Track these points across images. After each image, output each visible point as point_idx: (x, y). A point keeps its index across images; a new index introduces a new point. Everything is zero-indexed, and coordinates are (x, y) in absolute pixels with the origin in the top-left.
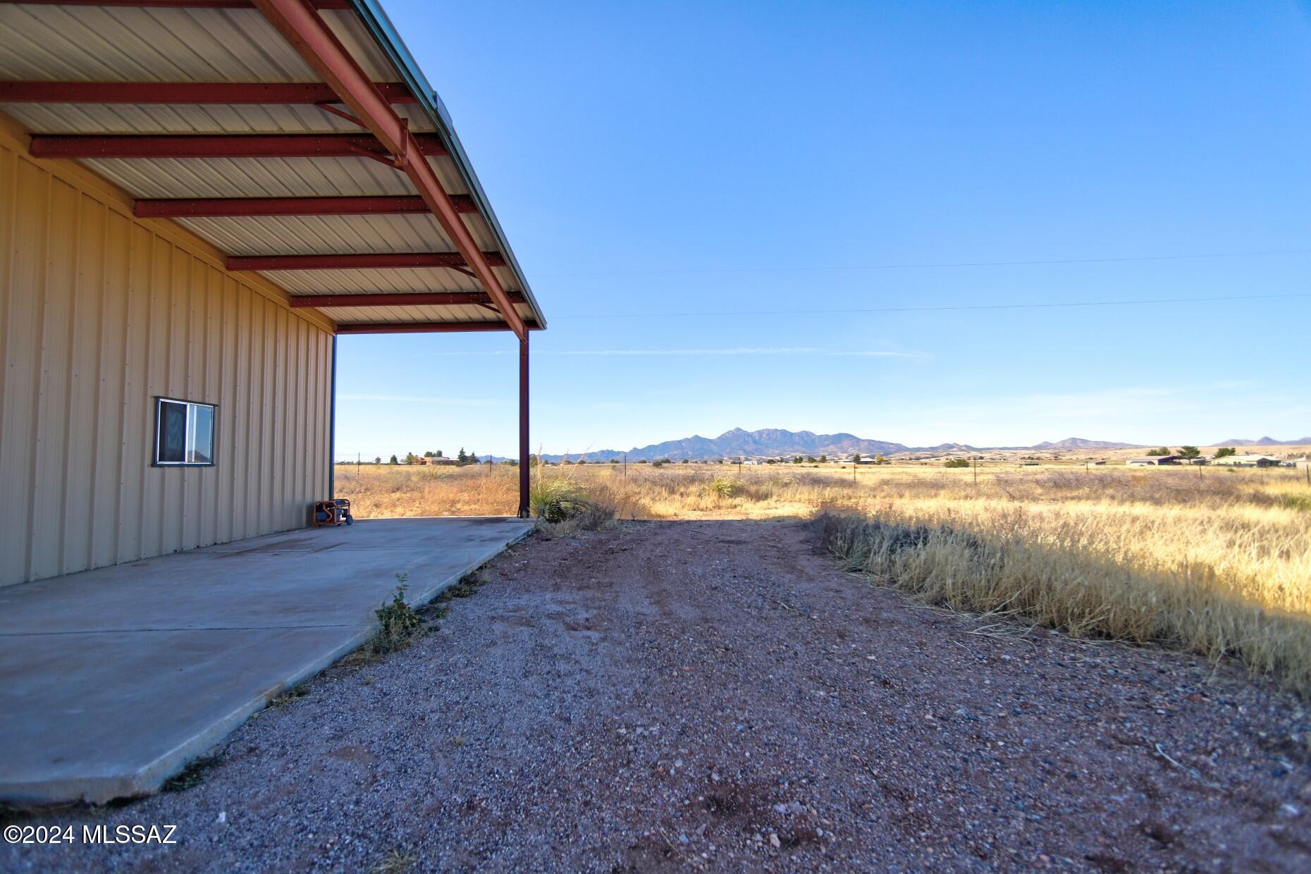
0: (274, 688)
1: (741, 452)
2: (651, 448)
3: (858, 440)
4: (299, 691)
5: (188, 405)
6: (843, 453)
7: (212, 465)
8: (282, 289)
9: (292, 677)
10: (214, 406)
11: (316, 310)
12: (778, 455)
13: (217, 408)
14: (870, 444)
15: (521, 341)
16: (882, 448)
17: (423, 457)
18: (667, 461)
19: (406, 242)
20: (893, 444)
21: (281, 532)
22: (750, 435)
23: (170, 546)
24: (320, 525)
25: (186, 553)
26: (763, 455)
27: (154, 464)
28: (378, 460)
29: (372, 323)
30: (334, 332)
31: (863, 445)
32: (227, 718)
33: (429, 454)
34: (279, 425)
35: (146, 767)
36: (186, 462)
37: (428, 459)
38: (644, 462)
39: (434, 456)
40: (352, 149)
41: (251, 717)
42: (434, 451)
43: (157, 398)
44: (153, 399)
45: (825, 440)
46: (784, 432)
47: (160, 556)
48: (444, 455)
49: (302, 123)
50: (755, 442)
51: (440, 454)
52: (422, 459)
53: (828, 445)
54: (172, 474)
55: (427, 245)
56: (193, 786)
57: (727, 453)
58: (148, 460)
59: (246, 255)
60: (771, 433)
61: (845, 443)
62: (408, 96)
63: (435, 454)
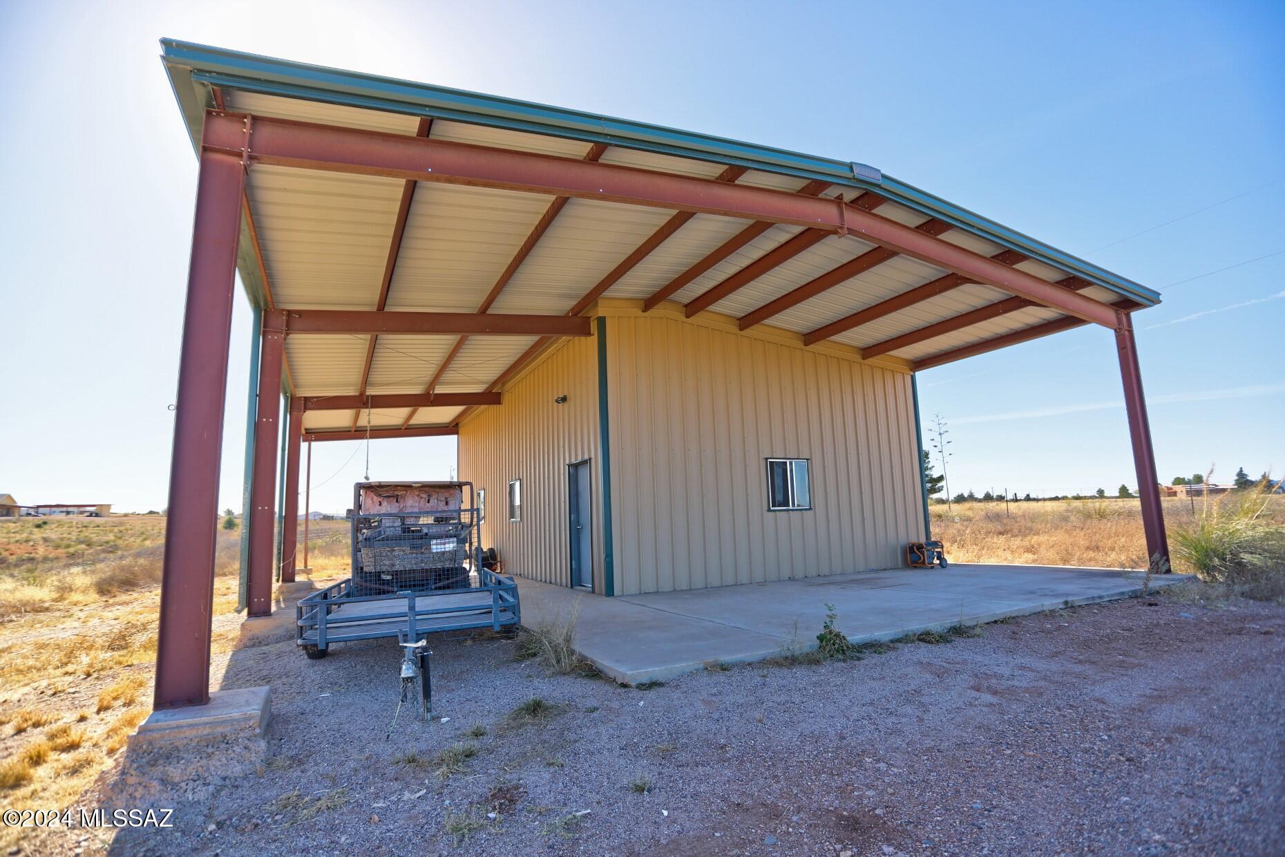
0: (710, 659)
4: (724, 668)
5: (788, 462)
7: (810, 509)
8: (852, 346)
9: (726, 658)
10: (807, 460)
11: (887, 355)
13: (809, 461)
15: (1116, 331)
17: (1170, 485)
21: (877, 571)
23: (786, 574)
24: (915, 567)
25: (797, 580)
27: (769, 510)
28: (1101, 492)
29: (983, 340)
30: (911, 370)
32: (677, 666)
33: (1178, 481)
34: (865, 471)
35: (631, 672)
36: (791, 508)
37: (1178, 488)
39: (1189, 482)
41: (691, 672)
42: (1189, 476)
43: (767, 459)
44: (764, 460)
47: (779, 580)
48: (1206, 480)
49: (787, 232)
51: (1198, 479)
52: (1169, 489)
54: (782, 516)
56: (645, 690)
58: (765, 508)
62: (823, 185)
63: (1189, 480)
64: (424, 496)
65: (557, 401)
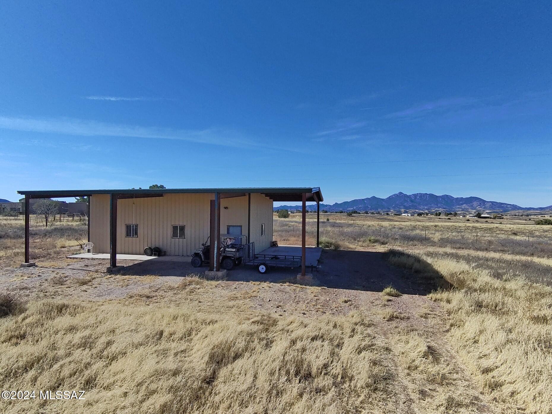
1: (402, 207)
2: (345, 203)
3: (484, 201)
6: (472, 209)
12: (427, 209)
14: (492, 204)
16: (503, 207)
18: (355, 212)
20: (510, 205)
22: (409, 197)
26: (417, 209)
31: (488, 205)
38: (341, 212)
45: (461, 201)
46: (431, 196)
50: (412, 201)
53: (462, 204)
57: (392, 207)
60: (422, 196)
61: (475, 204)
65: (225, 208)
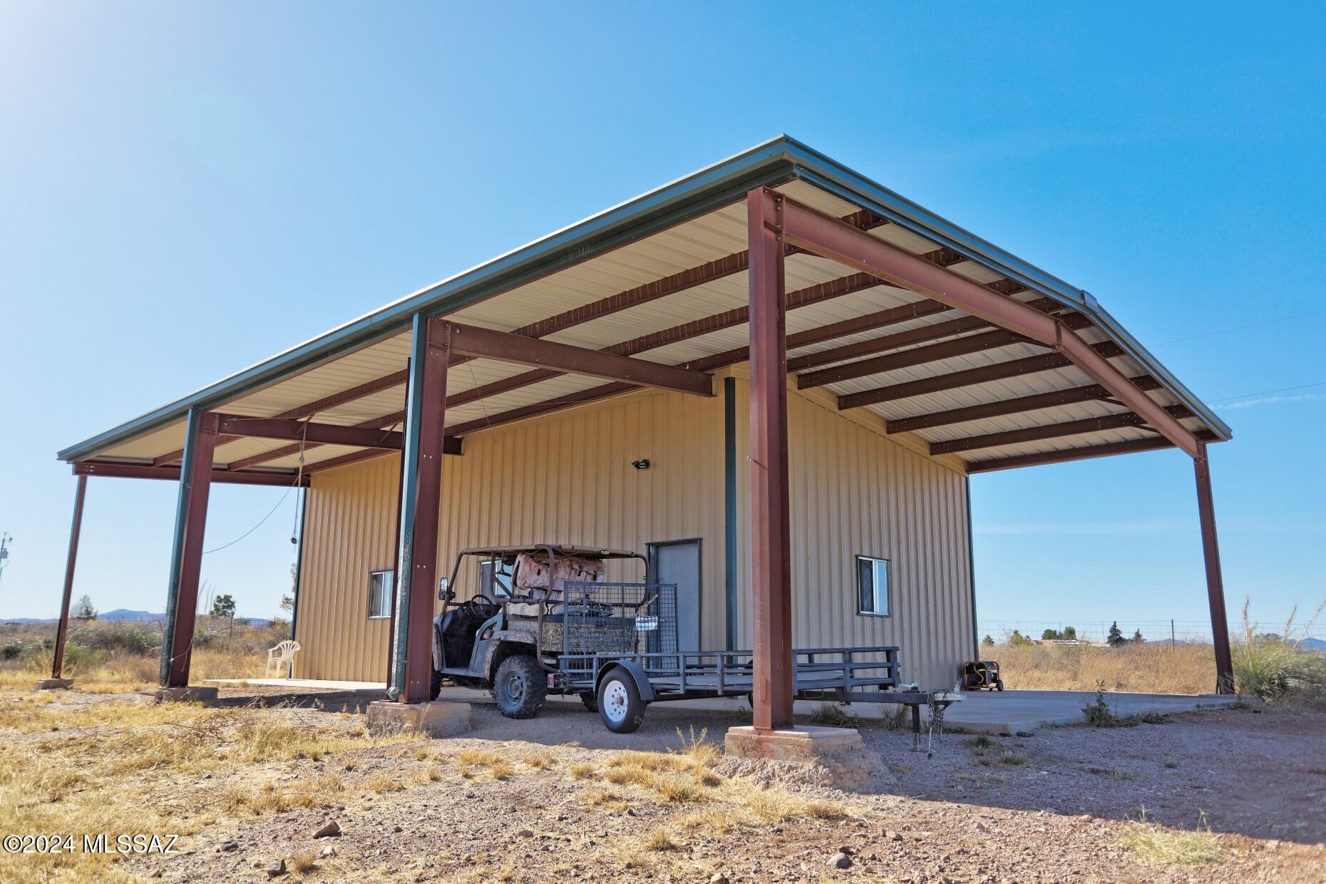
5: (873, 560)
7: (889, 616)
10: (887, 560)
13: (888, 563)
15: (1195, 460)
19: (1050, 384)
27: (858, 614)
30: (969, 472)
33: (1050, 635)
36: (875, 613)
37: (1049, 643)
39: (1060, 637)
40: (1013, 338)
42: (1060, 629)
43: (857, 556)
44: (855, 558)
48: (1078, 635)
51: (1071, 633)
52: (1039, 643)
54: (868, 622)
55: (1072, 382)
58: (854, 610)
59: (902, 418)
62: (1020, 288)
63: (1061, 634)
64: (576, 567)
65: (637, 465)
